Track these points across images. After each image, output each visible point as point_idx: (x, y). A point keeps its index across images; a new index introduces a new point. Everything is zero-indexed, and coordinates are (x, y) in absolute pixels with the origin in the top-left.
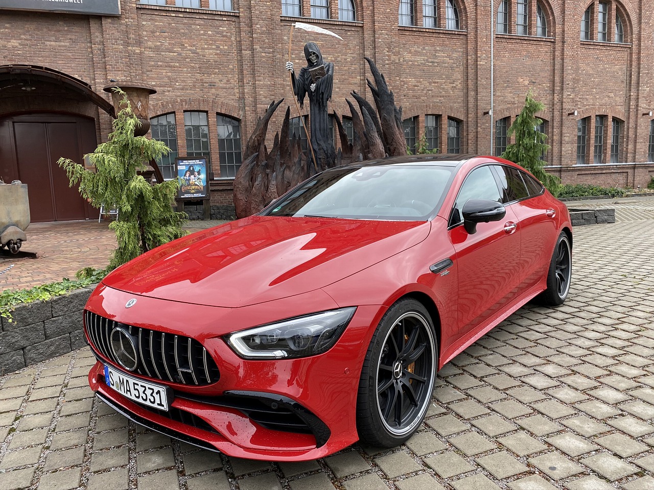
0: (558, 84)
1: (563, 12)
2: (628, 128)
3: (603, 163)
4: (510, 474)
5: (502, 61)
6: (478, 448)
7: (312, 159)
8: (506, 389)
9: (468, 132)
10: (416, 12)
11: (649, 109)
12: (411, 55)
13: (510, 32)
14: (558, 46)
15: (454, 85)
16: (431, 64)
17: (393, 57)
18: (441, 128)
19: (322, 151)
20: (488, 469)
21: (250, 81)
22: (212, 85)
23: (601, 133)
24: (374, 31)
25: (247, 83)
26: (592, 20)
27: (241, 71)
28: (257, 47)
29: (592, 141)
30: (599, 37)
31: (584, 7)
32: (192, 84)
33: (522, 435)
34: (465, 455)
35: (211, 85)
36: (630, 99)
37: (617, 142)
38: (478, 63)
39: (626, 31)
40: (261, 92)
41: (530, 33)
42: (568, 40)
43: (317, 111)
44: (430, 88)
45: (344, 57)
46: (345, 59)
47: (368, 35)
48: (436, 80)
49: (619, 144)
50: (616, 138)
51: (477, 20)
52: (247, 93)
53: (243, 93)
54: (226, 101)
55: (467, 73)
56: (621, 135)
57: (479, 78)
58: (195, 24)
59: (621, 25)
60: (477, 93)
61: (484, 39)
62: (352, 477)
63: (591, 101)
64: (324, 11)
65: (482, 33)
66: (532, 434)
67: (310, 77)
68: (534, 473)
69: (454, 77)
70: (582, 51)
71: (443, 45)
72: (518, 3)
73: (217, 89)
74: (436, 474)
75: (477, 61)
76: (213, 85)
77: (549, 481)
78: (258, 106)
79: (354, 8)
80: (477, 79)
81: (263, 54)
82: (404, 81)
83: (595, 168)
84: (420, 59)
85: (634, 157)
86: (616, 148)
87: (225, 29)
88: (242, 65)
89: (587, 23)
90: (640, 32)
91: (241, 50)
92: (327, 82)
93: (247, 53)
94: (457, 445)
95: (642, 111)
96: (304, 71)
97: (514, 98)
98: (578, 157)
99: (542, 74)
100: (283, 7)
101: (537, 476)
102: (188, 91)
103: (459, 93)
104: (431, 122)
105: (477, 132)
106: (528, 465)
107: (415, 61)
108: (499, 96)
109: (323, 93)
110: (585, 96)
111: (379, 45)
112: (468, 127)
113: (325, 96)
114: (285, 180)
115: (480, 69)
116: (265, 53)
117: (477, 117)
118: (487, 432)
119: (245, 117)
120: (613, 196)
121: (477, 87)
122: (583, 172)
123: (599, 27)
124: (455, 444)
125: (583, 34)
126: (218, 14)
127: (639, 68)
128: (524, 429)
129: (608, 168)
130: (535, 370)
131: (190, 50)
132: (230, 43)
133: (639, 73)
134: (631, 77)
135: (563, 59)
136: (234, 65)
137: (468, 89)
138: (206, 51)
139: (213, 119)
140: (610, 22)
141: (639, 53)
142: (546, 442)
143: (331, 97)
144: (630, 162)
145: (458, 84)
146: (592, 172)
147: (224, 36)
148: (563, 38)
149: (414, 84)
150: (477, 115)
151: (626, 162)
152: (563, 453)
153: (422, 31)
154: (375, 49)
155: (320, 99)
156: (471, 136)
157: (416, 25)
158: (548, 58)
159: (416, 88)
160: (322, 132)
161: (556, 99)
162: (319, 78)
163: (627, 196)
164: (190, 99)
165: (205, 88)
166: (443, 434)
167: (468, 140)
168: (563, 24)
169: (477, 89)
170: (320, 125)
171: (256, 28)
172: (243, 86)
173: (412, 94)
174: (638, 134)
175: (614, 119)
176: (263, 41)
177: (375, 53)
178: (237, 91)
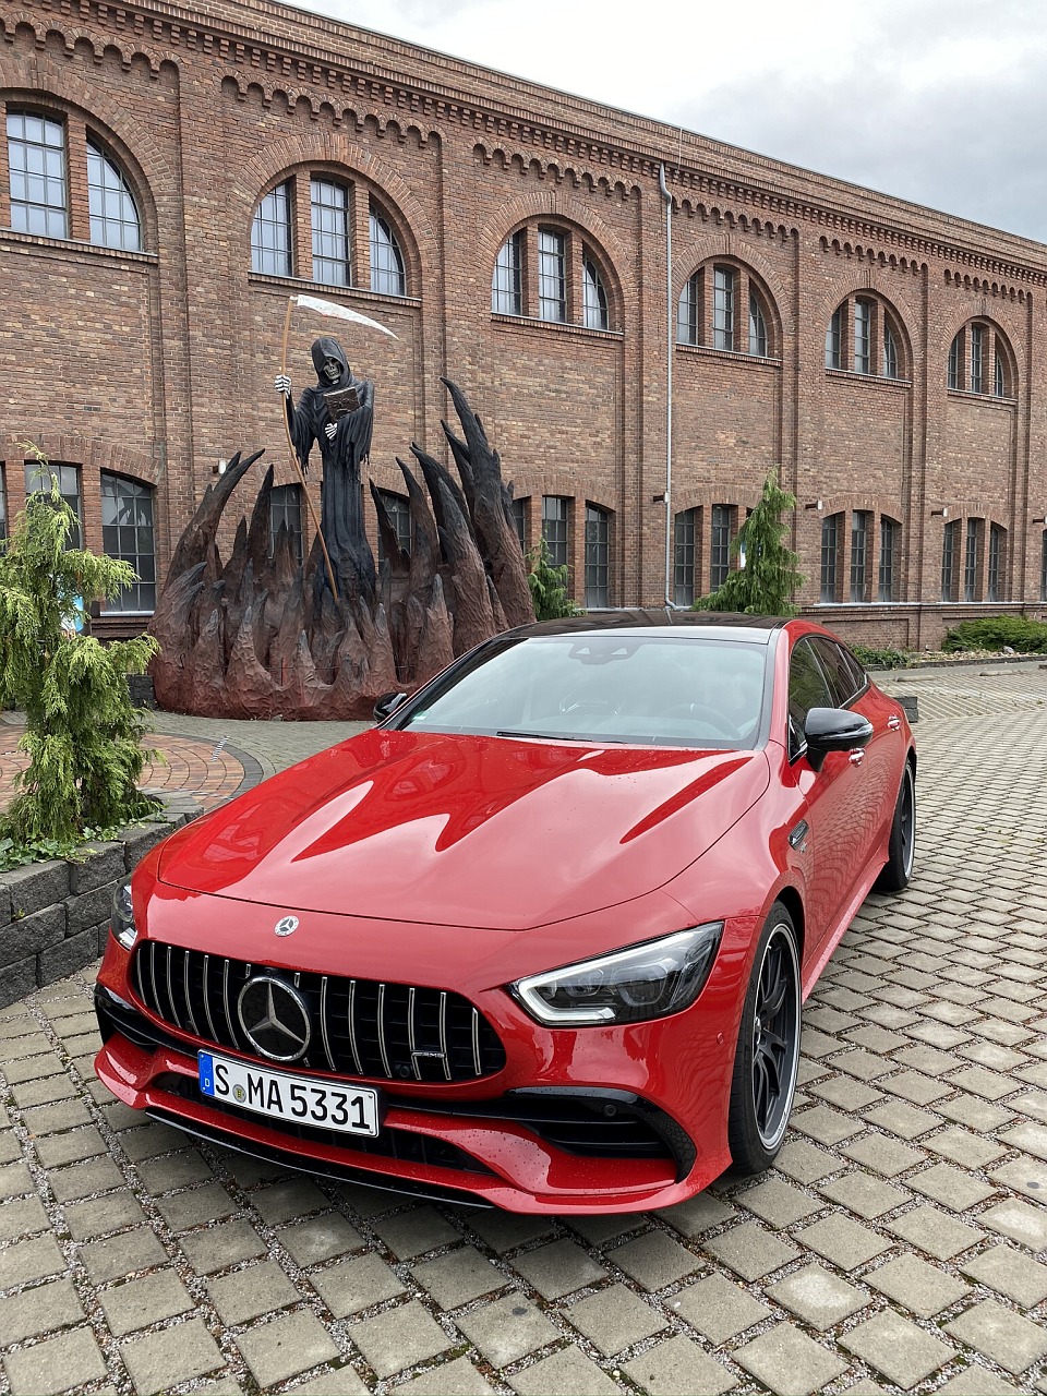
0: (787, 448)
1: (795, 312)
2: (908, 537)
3: (866, 601)
4: (973, 1201)
5: (687, 397)
6: (898, 1161)
7: (327, 580)
8: (891, 1052)
9: (624, 535)
10: (526, 288)
11: (942, 504)
12: (514, 373)
13: (702, 342)
14: (788, 375)
15: (598, 439)
16: (554, 394)
17: (481, 376)
18: (573, 524)
19: (349, 563)
20: (933, 1196)
21: (180, 405)
22: (93, 408)
23: (861, 545)
24: (444, 321)
25: (173, 409)
26: (845, 332)
27: (160, 384)
28: (197, 333)
29: (848, 560)
30: (856, 364)
31: (830, 307)
32: (46, 404)
33: (956, 1132)
34: (883, 1177)
35: (90, 409)
36: (910, 483)
37: (889, 563)
38: (645, 398)
39: (901, 358)
40: (204, 430)
41: (737, 348)
42: (805, 367)
43: (339, 481)
44: (552, 443)
45: (380, 367)
46: (384, 373)
47: (430, 328)
48: (564, 428)
49: (893, 565)
50: (887, 554)
51: (641, 314)
52: (173, 430)
53: (164, 430)
54: (122, 445)
55: (623, 417)
56: (896, 550)
57: (645, 429)
58: (55, 273)
59: (892, 345)
60: (642, 457)
61: (656, 353)
62: (712, 1233)
63: (845, 482)
64: (340, 268)
65: (650, 340)
66: (971, 1130)
67: (326, 410)
68: (1007, 1196)
69: (598, 424)
70: (828, 389)
71: (577, 358)
72: (715, 288)
73: (105, 417)
74: (853, 1214)
75: (642, 395)
76: (96, 409)
77: (1036, 1206)
78: (195, 458)
79: (401, 269)
80: (641, 430)
81: (210, 350)
82: (501, 426)
83: (853, 611)
84: (532, 383)
85: (919, 591)
86: (886, 573)
87: (126, 289)
88: (162, 370)
89: (836, 336)
90: (924, 361)
91: (160, 337)
92: (361, 424)
93: (173, 345)
94: (861, 1160)
95: (930, 506)
96: (310, 396)
97: (709, 471)
98: (824, 588)
99: (760, 428)
100: (254, 253)
101: (1013, 1199)
102: (36, 419)
103: (606, 456)
104: (555, 512)
105: (641, 535)
106: (993, 1184)
107: (524, 387)
108: (682, 466)
109: (352, 445)
110: (835, 474)
111: (453, 348)
112: (623, 524)
113: (357, 451)
114: (266, 621)
115: (647, 411)
116: (213, 347)
117: (641, 506)
118: (898, 1132)
119: (166, 480)
120: (890, 666)
121: (641, 445)
122: (832, 618)
123: (856, 346)
124: (856, 1158)
125: (829, 357)
126: (110, 256)
127: (924, 428)
128: (955, 1122)
129: (875, 611)
130: (920, 1014)
131: (43, 328)
132: (136, 321)
133: (924, 437)
134: (911, 442)
135: (796, 401)
136: (142, 368)
137: (623, 448)
138: (80, 332)
139: (92, 482)
140: (874, 339)
141: (924, 400)
142: (1001, 1142)
143: (368, 453)
144: (912, 601)
145: (606, 438)
146: (848, 618)
147: (122, 304)
148: (797, 362)
149: (521, 433)
150: (641, 502)
151: (906, 601)
152: (1035, 1157)
153: (537, 328)
154: (445, 357)
155: (345, 456)
156: (630, 542)
157: (526, 313)
158: (768, 397)
159: (525, 440)
160: (349, 524)
161: (783, 476)
162: (346, 412)
163: (914, 666)
164: (40, 436)
165: (77, 413)
166: (828, 1142)
167: (623, 549)
168: (796, 336)
169: (642, 449)
170: (345, 511)
171: (195, 293)
172: (163, 414)
173: (518, 452)
174: (924, 549)
175: (886, 520)
176: (211, 322)
177: (445, 365)
178: (148, 423)
